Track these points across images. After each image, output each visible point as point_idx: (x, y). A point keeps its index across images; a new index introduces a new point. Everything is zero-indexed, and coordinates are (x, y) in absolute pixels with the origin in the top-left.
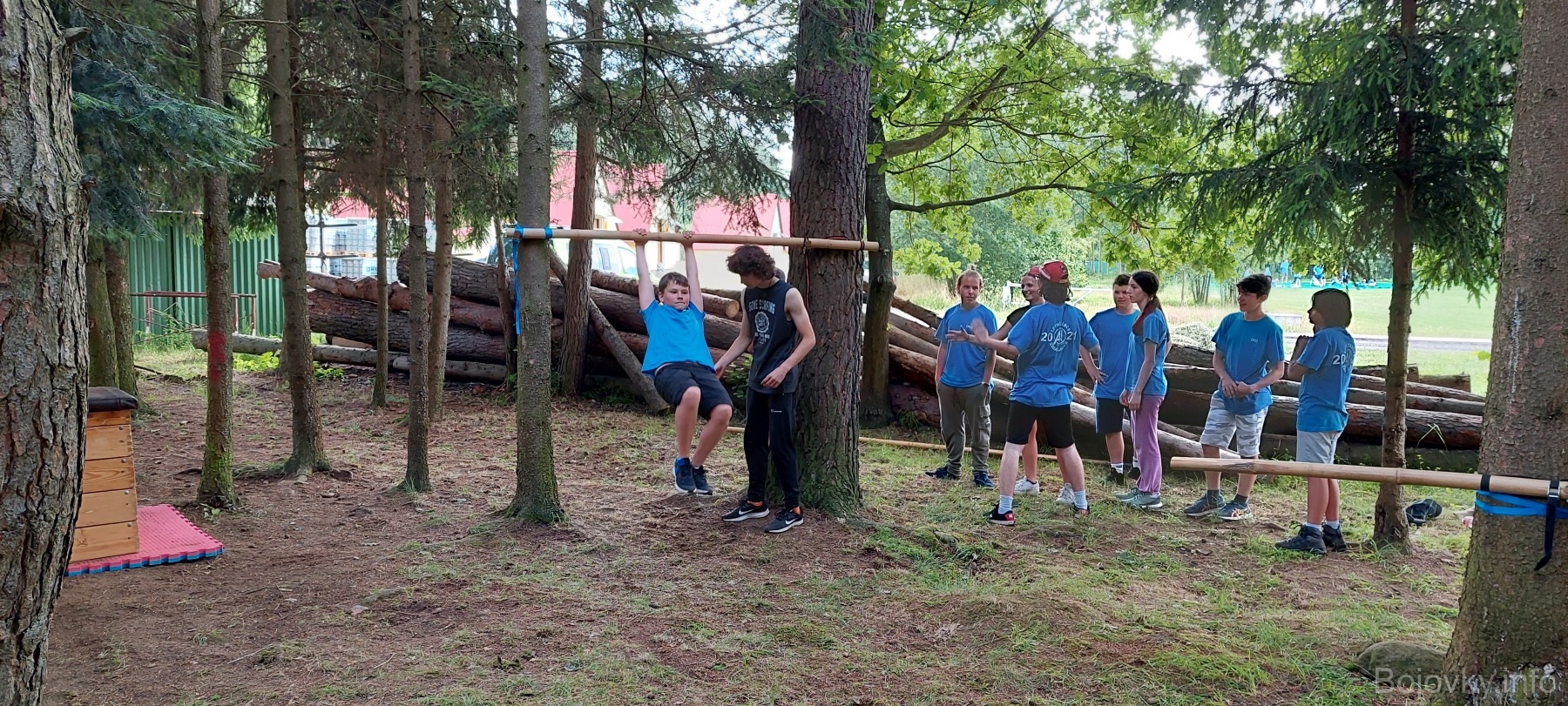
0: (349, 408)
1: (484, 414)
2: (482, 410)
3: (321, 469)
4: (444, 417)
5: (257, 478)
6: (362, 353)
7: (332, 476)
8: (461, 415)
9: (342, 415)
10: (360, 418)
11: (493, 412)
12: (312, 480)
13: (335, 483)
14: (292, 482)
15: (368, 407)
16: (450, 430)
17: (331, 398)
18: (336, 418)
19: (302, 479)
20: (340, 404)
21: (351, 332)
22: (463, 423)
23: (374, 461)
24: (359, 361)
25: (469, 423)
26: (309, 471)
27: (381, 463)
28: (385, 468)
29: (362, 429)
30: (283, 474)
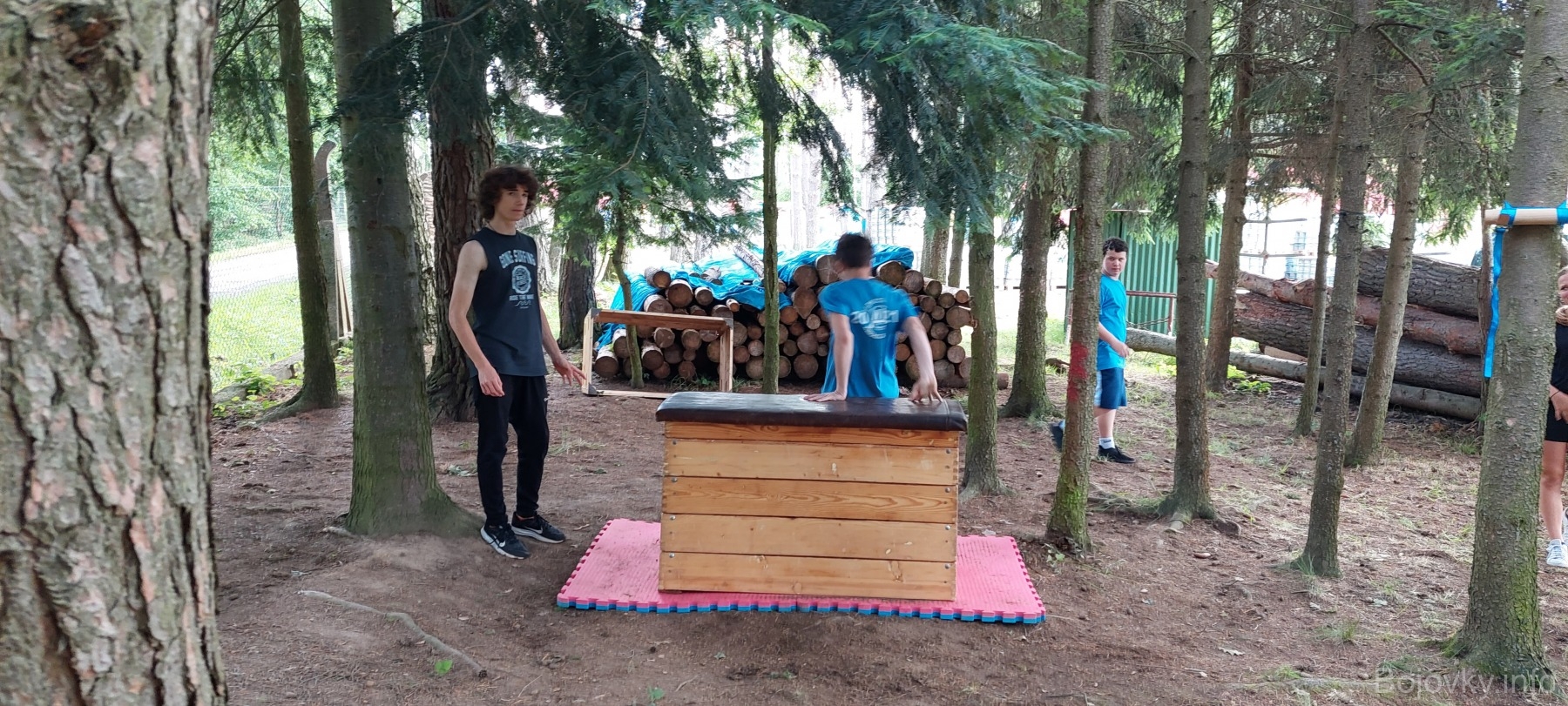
0: (1267, 432)
1: (1440, 463)
2: (1438, 456)
3: (1204, 516)
4: (1382, 461)
5: (1127, 515)
6: (1295, 366)
7: (1215, 527)
8: (1407, 461)
9: (1257, 441)
10: (1276, 447)
11: (1454, 461)
12: (1190, 529)
13: (1217, 538)
14: (1162, 528)
15: (1290, 434)
16: (1388, 479)
17: (1250, 416)
18: (1248, 443)
19: (1176, 526)
20: (1258, 426)
21: (1283, 342)
22: (1409, 472)
23: (1275, 513)
24: (1290, 375)
25: (1415, 473)
26: (1187, 517)
27: (1283, 516)
28: (1286, 526)
29: (1275, 461)
30: (1157, 515)
